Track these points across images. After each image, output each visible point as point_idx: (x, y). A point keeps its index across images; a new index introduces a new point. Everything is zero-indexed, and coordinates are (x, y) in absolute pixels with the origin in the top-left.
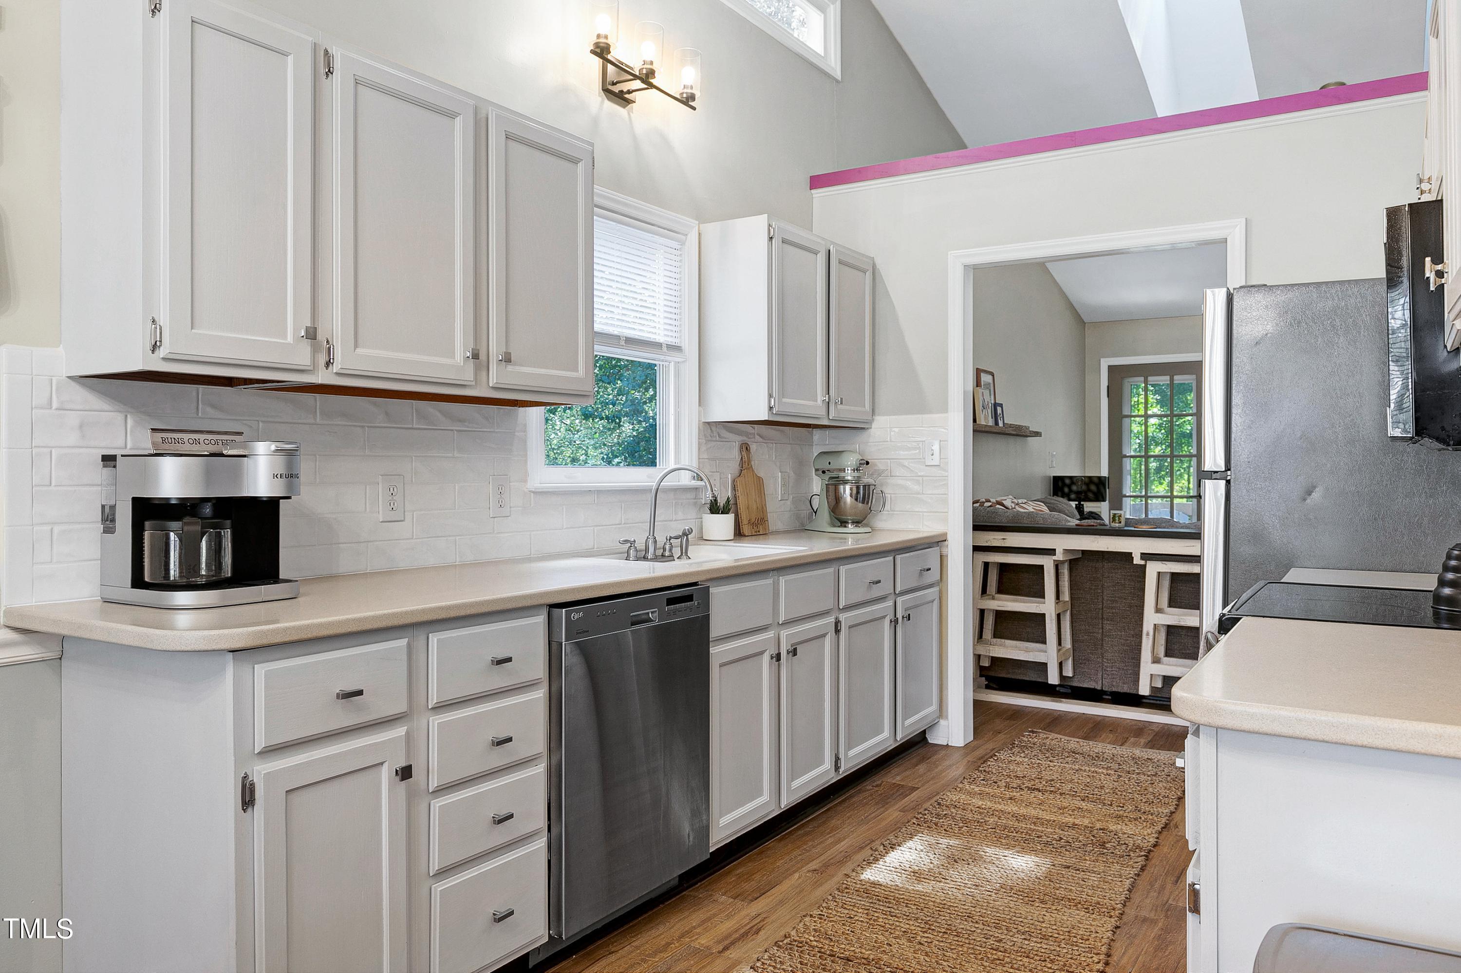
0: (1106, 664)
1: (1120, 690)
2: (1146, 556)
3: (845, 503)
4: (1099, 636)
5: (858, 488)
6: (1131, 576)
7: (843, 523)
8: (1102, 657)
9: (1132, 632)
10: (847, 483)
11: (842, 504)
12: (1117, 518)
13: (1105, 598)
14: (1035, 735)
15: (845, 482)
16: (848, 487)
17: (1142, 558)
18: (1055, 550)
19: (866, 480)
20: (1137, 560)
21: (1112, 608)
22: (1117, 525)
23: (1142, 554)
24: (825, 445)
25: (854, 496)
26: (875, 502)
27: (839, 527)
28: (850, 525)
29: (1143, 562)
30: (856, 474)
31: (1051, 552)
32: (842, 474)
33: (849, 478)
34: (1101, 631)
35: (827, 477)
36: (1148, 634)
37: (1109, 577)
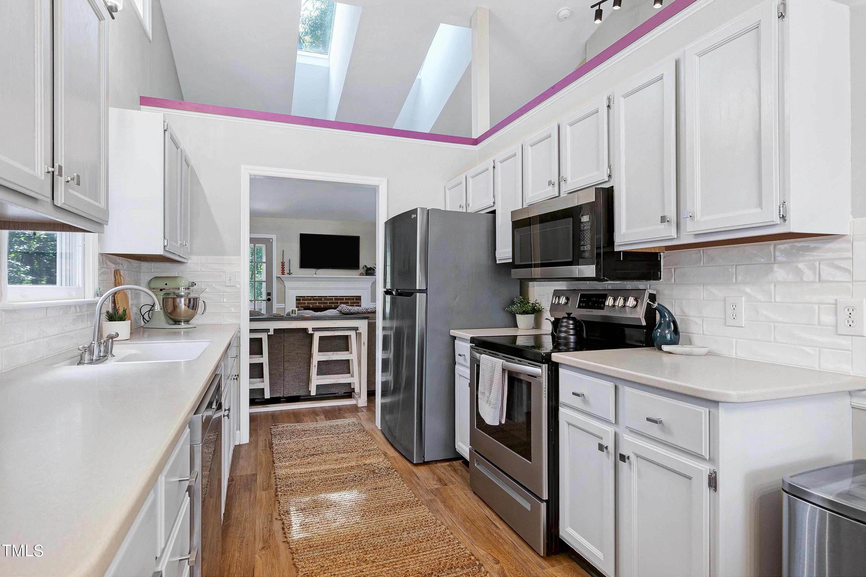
0: (285, 384)
1: (292, 395)
2: (315, 329)
3: (180, 309)
4: (282, 370)
5: (190, 300)
6: (298, 339)
7: (177, 322)
8: (284, 380)
9: (298, 366)
10: (182, 297)
11: (178, 310)
12: (294, 312)
13: (285, 351)
14: (276, 427)
15: (181, 297)
16: (183, 300)
17: (313, 331)
18: (269, 329)
19: (192, 295)
20: (310, 332)
21: (289, 356)
22: (294, 315)
23: (312, 328)
24: (152, 272)
25: (187, 304)
26: (200, 309)
27: (174, 325)
28: (182, 323)
29: (313, 332)
30: (187, 291)
31: (267, 330)
32: (177, 291)
33: (183, 294)
34: (283, 368)
35: (162, 293)
36: (315, 366)
37: (287, 341)
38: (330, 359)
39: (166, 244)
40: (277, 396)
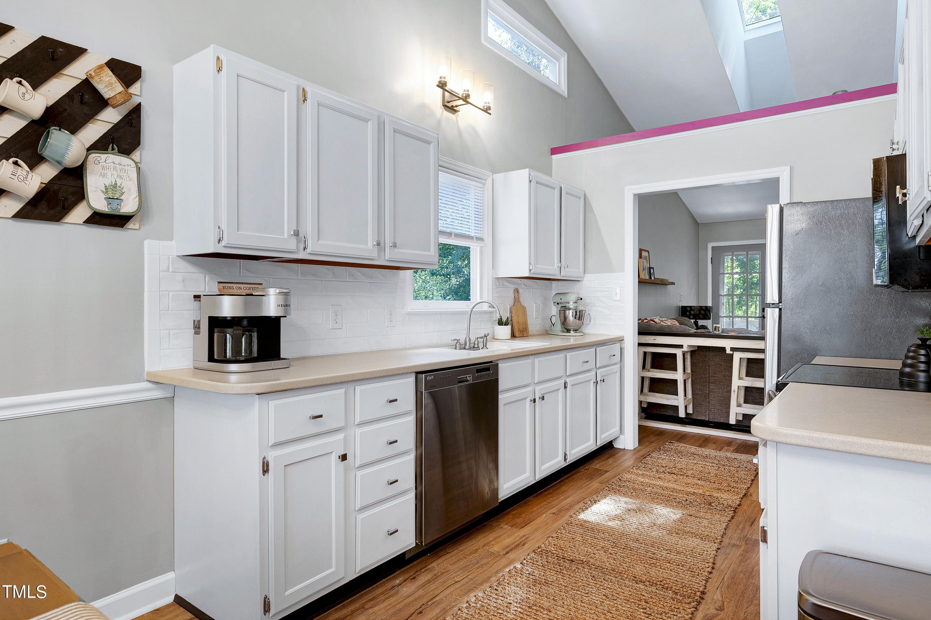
0: (711, 407)
1: (718, 421)
2: (733, 349)
3: (569, 320)
4: (707, 392)
5: (576, 312)
6: (725, 360)
7: (568, 331)
8: (709, 403)
9: (726, 390)
10: (570, 309)
11: (568, 320)
12: (717, 329)
13: (711, 371)
14: (672, 444)
15: (569, 309)
16: (571, 312)
17: (731, 350)
18: (683, 345)
19: (580, 308)
20: (728, 351)
21: (714, 377)
22: (717, 332)
23: (731, 348)
24: (559, 289)
25: (574, 316)
26: (586, 321)
27: (566, 332)
28: (572, 332)
29: (731, 352)
30: (575, 305)
31: (681, 346)
32: (567, 305)
33: (572, 307)
34: (708, 389)
35: (560, 305)
36: (734, 391)
37: (713, 360)
38: (754, 386)
39: (531, 268)
40: (702, 419)
